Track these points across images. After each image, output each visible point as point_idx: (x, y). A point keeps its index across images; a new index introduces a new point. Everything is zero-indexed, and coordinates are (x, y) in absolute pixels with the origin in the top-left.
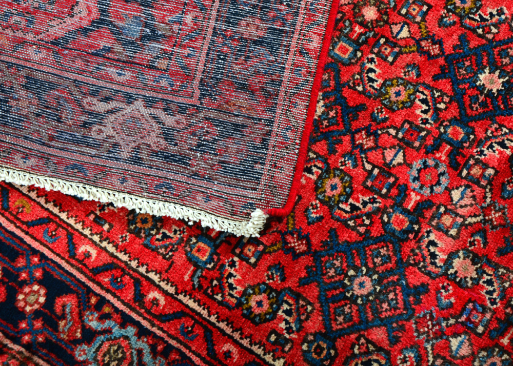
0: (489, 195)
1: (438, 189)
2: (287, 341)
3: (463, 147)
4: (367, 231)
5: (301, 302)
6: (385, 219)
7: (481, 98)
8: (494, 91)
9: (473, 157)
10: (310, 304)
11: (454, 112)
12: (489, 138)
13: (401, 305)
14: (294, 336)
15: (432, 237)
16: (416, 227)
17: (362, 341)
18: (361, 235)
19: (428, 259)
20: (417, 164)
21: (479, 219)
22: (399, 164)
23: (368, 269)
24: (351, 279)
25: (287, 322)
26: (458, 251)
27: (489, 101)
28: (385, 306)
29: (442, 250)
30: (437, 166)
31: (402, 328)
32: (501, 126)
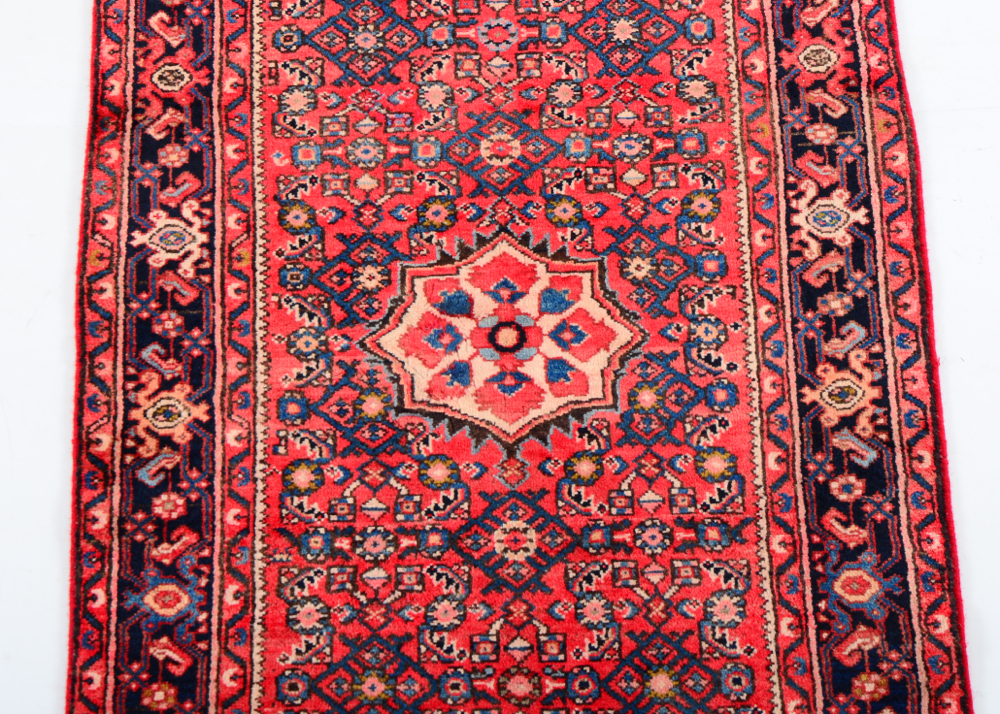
0: (515, 83)
1: (492, 47)
2: (280, 15)
3: (544, 43)
4: (415, 19)
5: (318, 7)
6: (435, 24)
7: (601, 31)
8: (616, 37)
9: (541, 54)
10: (322, 14)
11: (572, 20)
12: (567, 56)
13: (370, 74)
14: (287, 17)
15: (445, 62)
16: (445, 46)
17: (319, 63)
18: (409, 16)
19: (424, 70)
20: (503, 21)
21: (486, 85)
22: (493, 9)
23: (383, 37)
24: (366, 30)
25: (294, 7)
26: (446, 84)
27: (603, 38)
28: (361, 64)
29: (439, 74)
30: (513, 35)
31: (351, 84)
32: (586, 59)
